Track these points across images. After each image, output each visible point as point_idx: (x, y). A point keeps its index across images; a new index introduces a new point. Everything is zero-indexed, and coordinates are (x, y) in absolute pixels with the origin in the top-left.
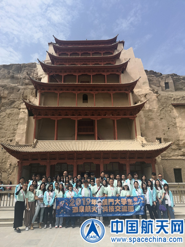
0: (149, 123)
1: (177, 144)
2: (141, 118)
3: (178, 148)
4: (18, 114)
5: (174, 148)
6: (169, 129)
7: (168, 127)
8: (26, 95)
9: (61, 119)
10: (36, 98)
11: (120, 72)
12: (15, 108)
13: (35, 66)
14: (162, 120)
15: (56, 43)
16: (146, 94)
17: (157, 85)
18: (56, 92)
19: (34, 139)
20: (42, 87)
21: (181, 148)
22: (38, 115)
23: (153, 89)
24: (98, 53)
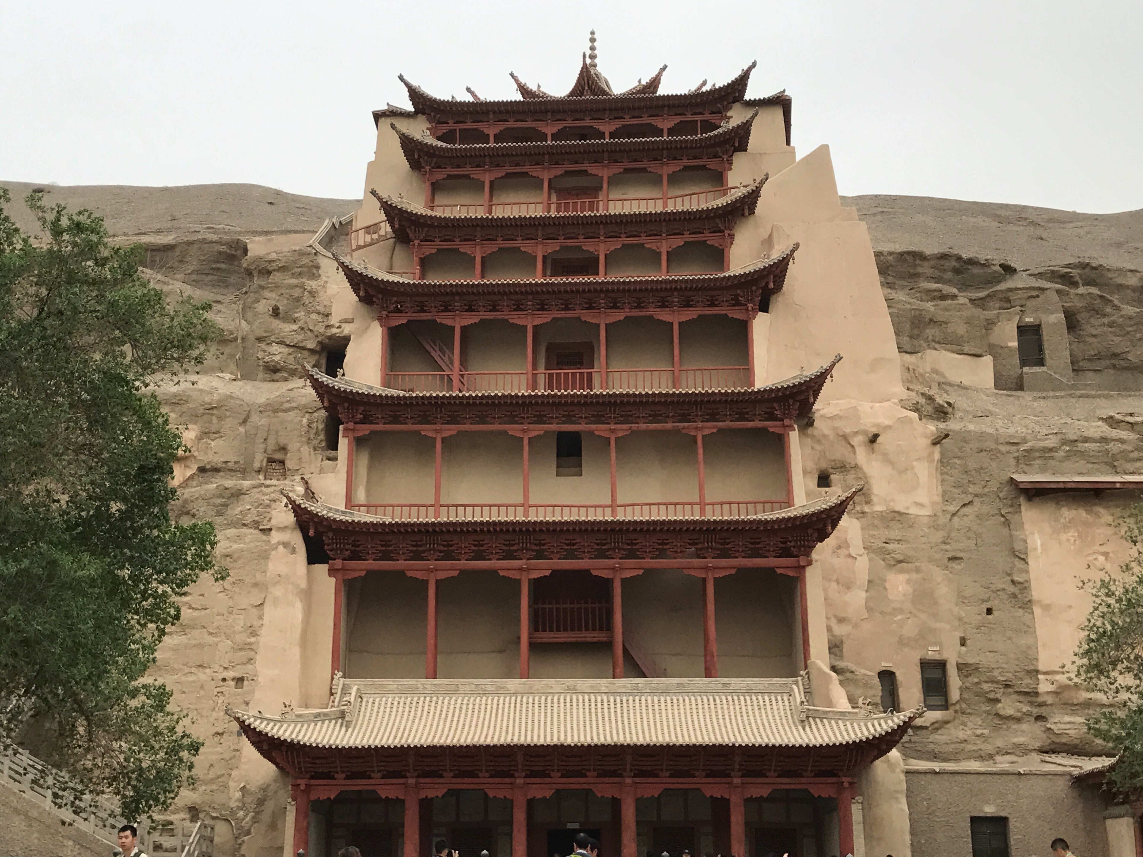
0: (887, 585)
1: (1026, 693)
2: (850, 556)
3: (1028, 714)
4: (264, 556)
5: (1010, 711)
6: (989, 611)
7: (984, 601)
8: (282, 441)
9: (455, 573)
10: (329, 459)
11: (750, 305)
12: (244, 525)
13: (314, 270)
14: (956, 566)
15: (417, 112)
16: (875, 430)
17: (966, 349)
18: (427, 430)
19: (333, 674)
20: (362, 408)
21: (1043, 711)
22: (351, 559)
23: (926, 390)
24: (644, 170)
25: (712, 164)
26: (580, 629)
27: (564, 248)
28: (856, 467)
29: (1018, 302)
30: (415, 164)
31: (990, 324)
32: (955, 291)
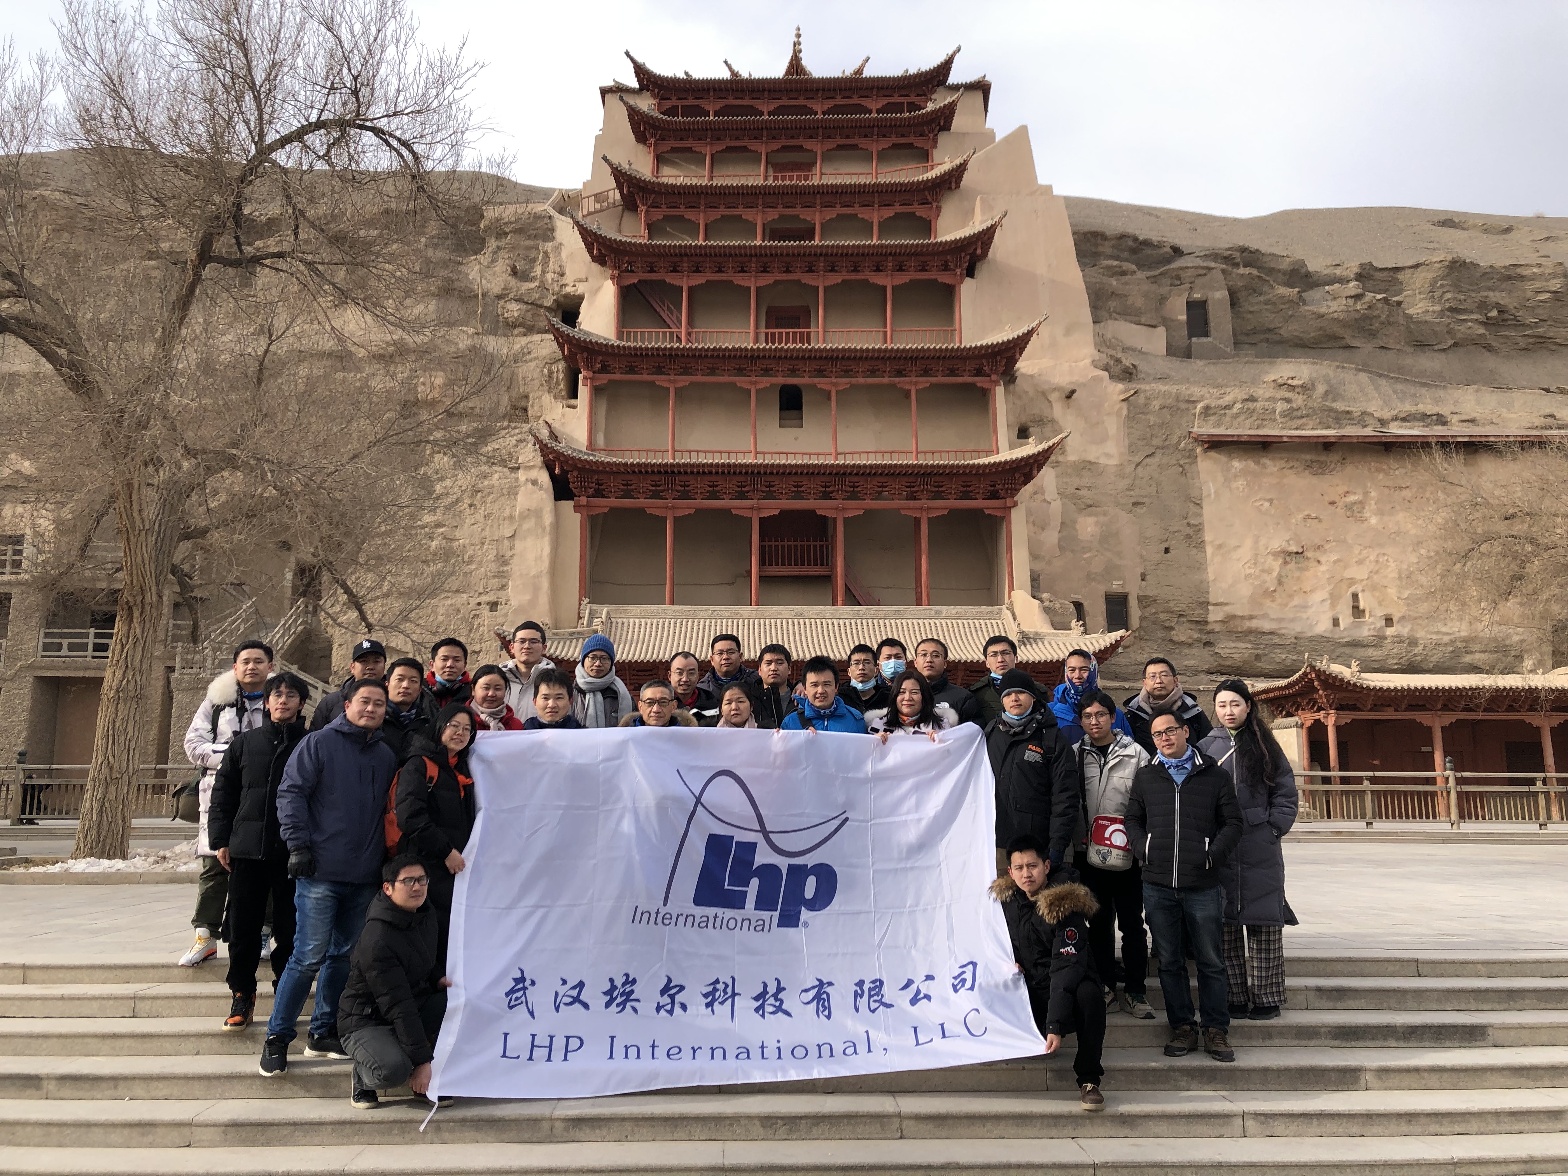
0: (1078, 527)
1: (1197, 622)
2: (1045, 500)
3: (1199, 640)
4: (512, 492)
5: (1182, 638)
6: (1167, 550)
7: (1162, 541)
8: (525, 389)
9: (692, 511)
10: (569, 407)
11: (958, 271)
12: (494, 463)
13: (548, 234)
14: (1141, 510)
15: (641, 89)
16: (1072, 387)
17: (1143, 320)
18: (661, 380)
19: (580, 600)
20: (600, 358)
21: (1211, 638)
22: (594, 497)
23: (1113, 353)
24: (854, 147)
25: (918, 142)
26: (803, 564)
27: (782, 217)
28: (1052, 421)
29: (1188, 280)
30: (641, 138)
31: (1163, 299)
32: (1134, 267)
